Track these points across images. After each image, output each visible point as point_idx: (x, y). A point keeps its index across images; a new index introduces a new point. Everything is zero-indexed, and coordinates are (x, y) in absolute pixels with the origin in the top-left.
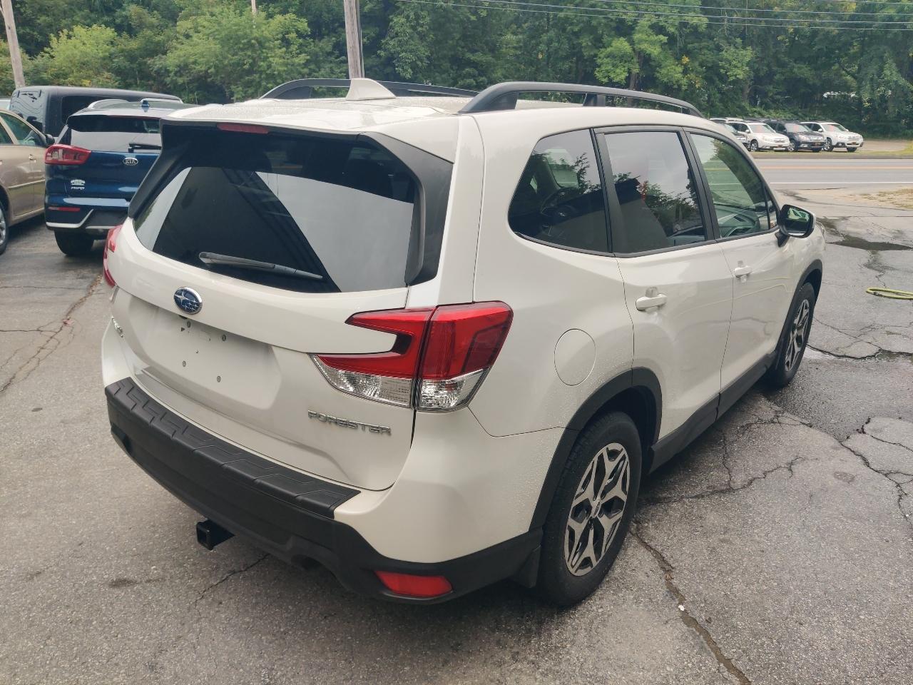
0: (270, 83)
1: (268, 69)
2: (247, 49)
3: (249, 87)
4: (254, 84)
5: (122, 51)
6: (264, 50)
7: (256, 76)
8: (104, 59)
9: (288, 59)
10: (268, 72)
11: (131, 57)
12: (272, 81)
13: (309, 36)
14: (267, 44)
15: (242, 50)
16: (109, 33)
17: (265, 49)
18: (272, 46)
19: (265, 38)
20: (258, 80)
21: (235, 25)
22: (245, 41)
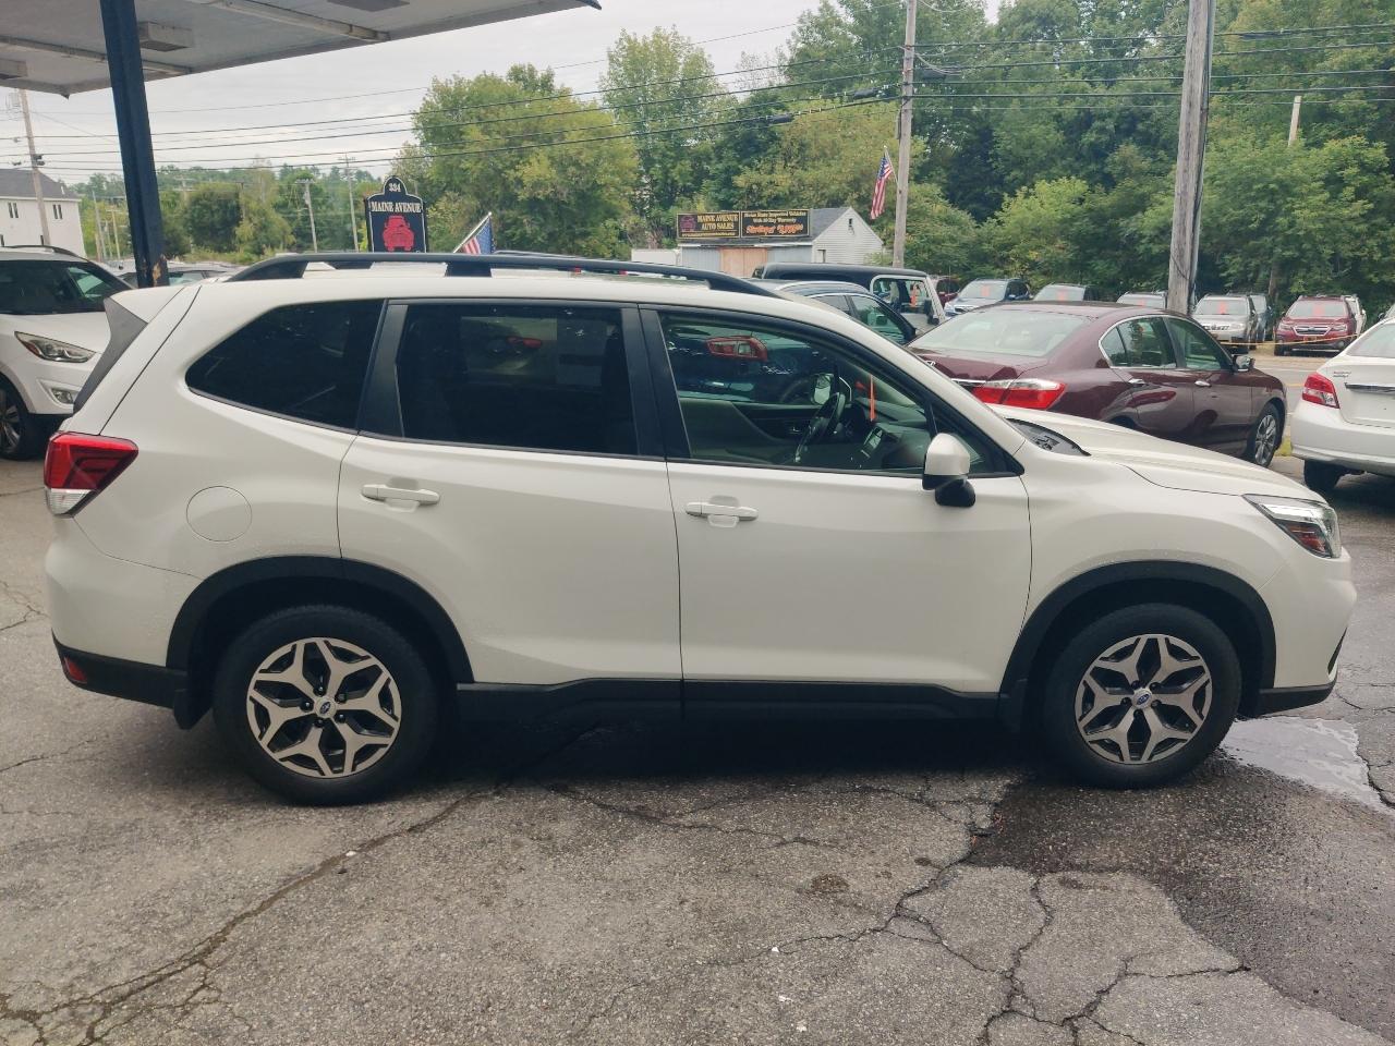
0: (1288, 250)
1: (1290, 227)
2: (1263, 198)
3: (1252, 257)
4: (1262, 250)
5: (1090, 210)
6: (1289, 199)
7: (1267, 240)
8: (1064, 221)
9: (1330, 211)
10: (1290, 232)
11: (1099, 217)
12: (1293, 247)
13: (1385, 170)
14: (1297, 189)
15: (1254, 199)
16: (1080, 186)
17: (1293, 196)
18: (1304, 191)
19: (1293, 179)
20: (1270, 245)
21: (1248, 163)
22: (1260, 186)
